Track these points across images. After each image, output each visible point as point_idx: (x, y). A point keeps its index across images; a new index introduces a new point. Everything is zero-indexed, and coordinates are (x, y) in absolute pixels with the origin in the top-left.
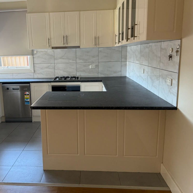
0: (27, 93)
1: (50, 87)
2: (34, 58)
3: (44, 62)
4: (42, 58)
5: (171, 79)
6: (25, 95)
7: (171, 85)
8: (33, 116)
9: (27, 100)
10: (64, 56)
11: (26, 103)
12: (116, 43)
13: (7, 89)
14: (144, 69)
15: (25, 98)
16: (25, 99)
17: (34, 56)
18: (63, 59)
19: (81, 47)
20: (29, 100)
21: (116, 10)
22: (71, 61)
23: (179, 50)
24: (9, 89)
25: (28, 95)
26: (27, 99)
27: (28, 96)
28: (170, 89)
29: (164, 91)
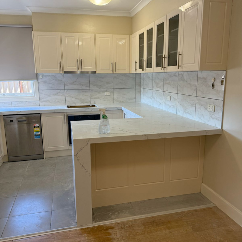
0: (37, 125)
1: (66, 116)
2: (39, 83)
3: (52, 88)
4: (49, 83)
5: (213, 106)
6: (34, 127)
7: (214, 111)
8: (45, 152)
9: (37, 134)
10: (75, 82)
11: (36, 137)
12: (135, 70)
13: (11, 122)
14: (171, 96)
15: (34, 131)
16: (35, 133)
17: (39, 81)
18: (75, 84)
19: (97, 72)
20: (39, 133)
21: (132, 35)
22: (84, 87)
23: (224, 80)
24: (13, 122)
25: (38, 127)
26: (37, 132)
27: (38, 129)
28: (212, 114)
29: (203, 116)
